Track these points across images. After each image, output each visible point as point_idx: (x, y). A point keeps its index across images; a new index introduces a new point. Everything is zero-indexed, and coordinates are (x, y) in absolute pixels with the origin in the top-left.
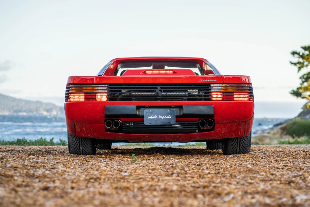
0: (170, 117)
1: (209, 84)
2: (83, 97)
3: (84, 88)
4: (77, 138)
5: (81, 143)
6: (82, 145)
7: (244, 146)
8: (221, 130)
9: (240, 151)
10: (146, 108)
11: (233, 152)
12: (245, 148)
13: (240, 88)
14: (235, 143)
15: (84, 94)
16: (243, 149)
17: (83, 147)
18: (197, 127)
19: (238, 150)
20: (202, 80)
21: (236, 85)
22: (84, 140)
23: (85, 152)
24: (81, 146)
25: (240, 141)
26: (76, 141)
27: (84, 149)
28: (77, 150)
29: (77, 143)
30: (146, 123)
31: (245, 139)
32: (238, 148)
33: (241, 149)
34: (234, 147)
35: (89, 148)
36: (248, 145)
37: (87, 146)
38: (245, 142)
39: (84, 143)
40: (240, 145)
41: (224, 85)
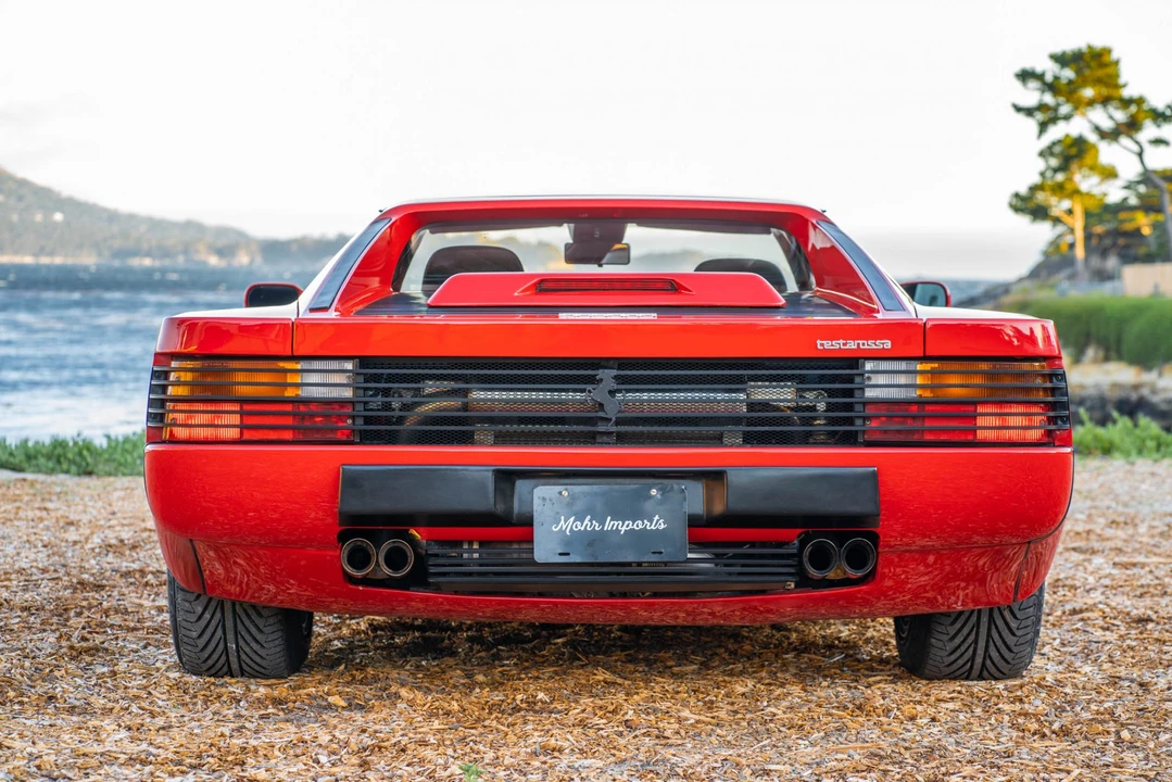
0: (662, 526)
1: (854, 361)
2: (236, 419)
3: (240, 377)
4: (213, 604)
5: (229, 624)
6: (236, 633)
7: (1011, 640)
8: (904, 572)
9: (988, 662)
10: (543, 481)
11: (955, 666)
12: (1015, 649)
13: (1008, 382)
14: (965, 631)
15: (236, 407)
16: (1000, 654)
17: (241, 643)
18: (792, 571)
19: (979, 660)
20: (819, 342)
21: (984, 366)
22: (245, 611)
23: (253, 665)
24: (230, 636)
25: (991, 619)
26: (207, 616)
27: (247, 650)
28: (215, 656)
29: (214, 623)
30: (545, 550)
31: (1016, 611)
32: (980, 652)
33: (994, 653)
34: (959, 646)
35: (270, 645)
36: (1029, 636)
37: (259, 636)
38: (1014, 625)
39: (247, 623)
40: (989, 635)
41: (927, 366)
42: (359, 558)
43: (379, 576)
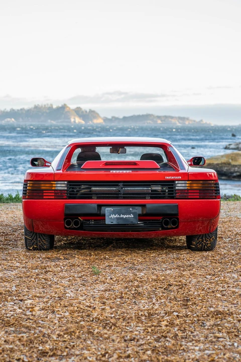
0: (133, 216)
1: (173, 181)
2: (42, 194)
3: (43, 185)
10: (107, 207)
13: (206, 185)
15: (42, 191)
18: (161, 226)
20: (166, 177)
21: (201, 182)
30: (108, 222)
35: (46, 243)
41: (189, 182)
42: (69, 223)
43: (73, 227)
